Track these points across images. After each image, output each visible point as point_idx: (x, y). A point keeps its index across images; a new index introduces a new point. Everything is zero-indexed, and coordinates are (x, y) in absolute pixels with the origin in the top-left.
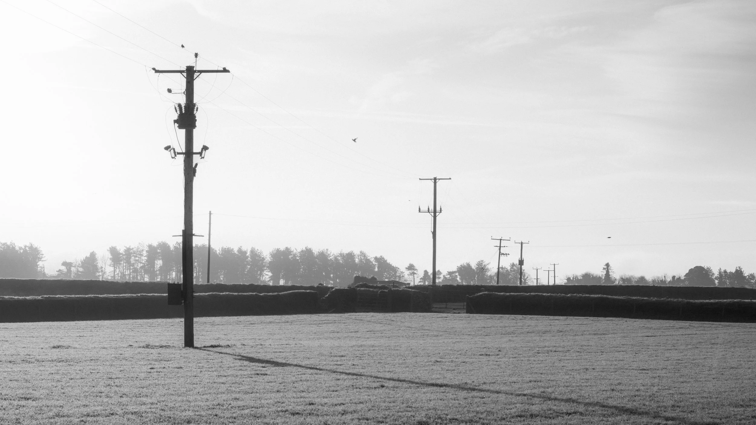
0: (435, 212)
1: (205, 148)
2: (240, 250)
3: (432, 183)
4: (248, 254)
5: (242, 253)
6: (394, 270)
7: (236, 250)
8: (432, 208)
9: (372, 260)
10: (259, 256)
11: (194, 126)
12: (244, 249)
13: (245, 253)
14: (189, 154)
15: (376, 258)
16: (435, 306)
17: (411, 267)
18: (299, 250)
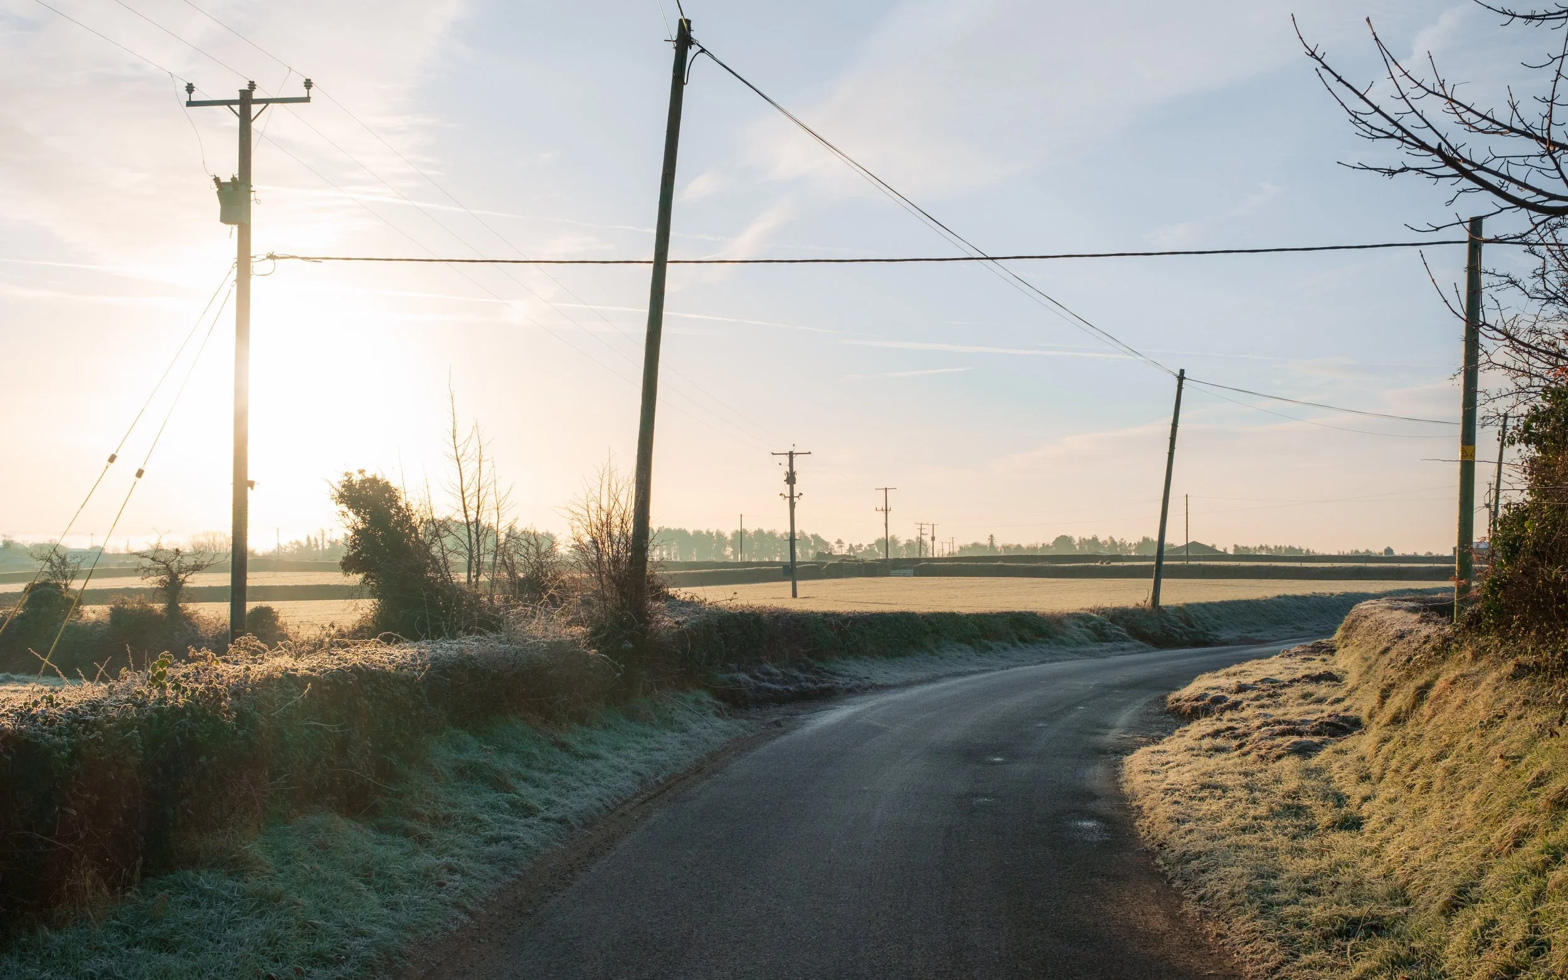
0: (886, 510)
1: (801, 494)
2: (708, 532)
3: (884, 491)
4: (714, 534)
5: (709, 534)
6: (827, 544)
7: (704, 532)
8: (884, 508)
9: (809, 536)
10: (723, 536)
11: (795, 483)
12: (711, 531)
13: (712, 533)
14: (792, 497)
15: (812, 535)
16: (892, 572)
17: (839, 542)
18: (753, 530)
